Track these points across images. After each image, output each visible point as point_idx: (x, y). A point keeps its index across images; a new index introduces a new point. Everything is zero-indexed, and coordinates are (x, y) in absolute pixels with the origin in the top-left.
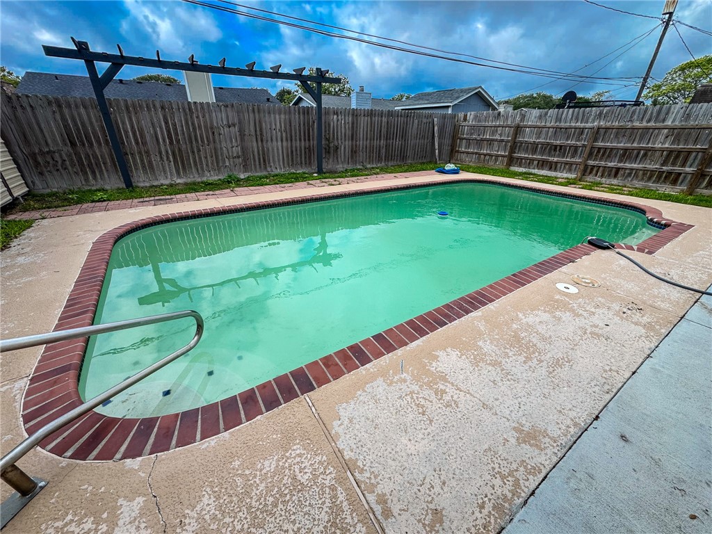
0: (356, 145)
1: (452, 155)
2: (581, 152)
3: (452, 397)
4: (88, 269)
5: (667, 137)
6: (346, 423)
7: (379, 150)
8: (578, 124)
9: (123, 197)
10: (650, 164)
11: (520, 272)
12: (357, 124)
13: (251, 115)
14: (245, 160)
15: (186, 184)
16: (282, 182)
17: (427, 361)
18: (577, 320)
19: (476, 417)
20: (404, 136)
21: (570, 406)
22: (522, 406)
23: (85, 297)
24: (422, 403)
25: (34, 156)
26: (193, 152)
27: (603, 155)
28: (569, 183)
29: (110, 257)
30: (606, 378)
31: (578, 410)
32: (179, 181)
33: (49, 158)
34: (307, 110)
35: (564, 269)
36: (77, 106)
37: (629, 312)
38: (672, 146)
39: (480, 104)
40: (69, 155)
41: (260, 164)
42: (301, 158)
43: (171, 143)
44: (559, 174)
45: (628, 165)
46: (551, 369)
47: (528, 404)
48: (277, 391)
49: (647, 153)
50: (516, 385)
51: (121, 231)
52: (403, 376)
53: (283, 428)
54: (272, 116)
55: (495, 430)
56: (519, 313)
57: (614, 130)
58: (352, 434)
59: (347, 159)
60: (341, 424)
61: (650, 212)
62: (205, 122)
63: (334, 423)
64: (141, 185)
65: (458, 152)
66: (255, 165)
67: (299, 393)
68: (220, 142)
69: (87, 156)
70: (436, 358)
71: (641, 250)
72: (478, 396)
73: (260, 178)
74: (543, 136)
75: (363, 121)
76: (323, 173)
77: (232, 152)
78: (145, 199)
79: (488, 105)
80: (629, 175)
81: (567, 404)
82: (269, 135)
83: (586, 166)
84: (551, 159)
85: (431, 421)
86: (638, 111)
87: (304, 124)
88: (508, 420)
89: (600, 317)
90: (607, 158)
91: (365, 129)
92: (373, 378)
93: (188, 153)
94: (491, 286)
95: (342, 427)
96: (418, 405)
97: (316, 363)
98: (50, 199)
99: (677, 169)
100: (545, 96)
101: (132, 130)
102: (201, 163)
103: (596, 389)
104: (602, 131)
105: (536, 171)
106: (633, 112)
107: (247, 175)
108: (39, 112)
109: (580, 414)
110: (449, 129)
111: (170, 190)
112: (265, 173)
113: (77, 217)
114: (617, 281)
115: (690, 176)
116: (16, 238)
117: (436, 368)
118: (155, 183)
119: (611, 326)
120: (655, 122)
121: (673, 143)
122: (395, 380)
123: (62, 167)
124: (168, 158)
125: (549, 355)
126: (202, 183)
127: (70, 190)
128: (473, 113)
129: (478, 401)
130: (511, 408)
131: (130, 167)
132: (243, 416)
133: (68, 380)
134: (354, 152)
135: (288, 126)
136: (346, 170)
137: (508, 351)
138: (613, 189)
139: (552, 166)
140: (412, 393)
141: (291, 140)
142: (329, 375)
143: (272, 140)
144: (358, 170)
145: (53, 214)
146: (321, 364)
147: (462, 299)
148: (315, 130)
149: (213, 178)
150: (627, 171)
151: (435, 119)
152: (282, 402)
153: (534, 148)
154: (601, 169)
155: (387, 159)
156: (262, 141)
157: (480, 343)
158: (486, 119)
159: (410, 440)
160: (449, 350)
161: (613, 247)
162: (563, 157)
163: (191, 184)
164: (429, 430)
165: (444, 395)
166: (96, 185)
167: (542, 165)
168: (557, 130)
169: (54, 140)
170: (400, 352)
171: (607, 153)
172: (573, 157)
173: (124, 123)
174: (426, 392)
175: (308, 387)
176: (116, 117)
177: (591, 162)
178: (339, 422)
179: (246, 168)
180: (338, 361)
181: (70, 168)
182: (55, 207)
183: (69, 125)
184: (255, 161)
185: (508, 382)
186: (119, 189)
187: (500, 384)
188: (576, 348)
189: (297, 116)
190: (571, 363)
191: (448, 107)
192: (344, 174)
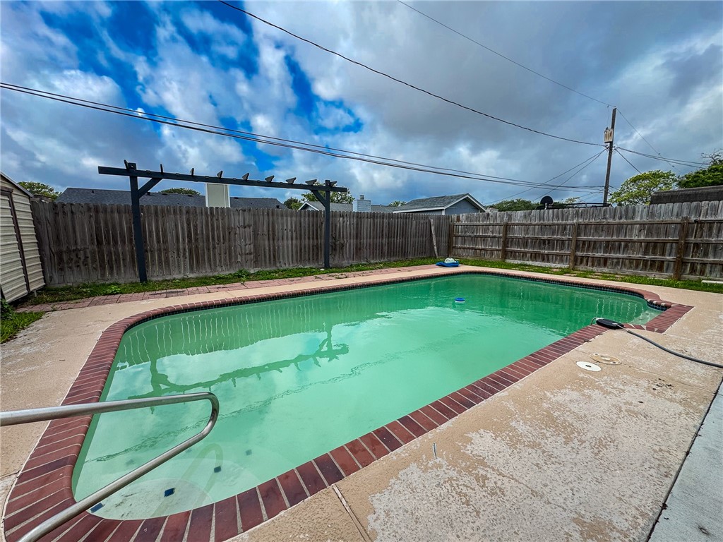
0: (360, 243)
1: (450, 250)
2: (568, 245)
3: (495, 483)
4: (95, 357)
5: (640, 231)
6: (382, 516)
7: (382, 248)
8: (560, 221)
9: (136, 290)
10: (633, 254)
11: (537, 352)
12: (361, 224)
13: (266, 218)
14: (256, 257)
15: (197, 278)
16: (291, 276)
17: (460, 444)
18: (608, 397)
19: (528, 506)
20: (404, 235)
21: (631, 493)
22: (575, 493)
23: (89, 385)
24: (463, 491)
25: (60, 254)
26: (209, 249)
27: (589, 247)
28: (563, 272)
29: (119, 345)
30: (659, 460)
31: (640, 497)
32: (191, 276)
33: (73, 256)
34: (316, 214)
35: (580, 348)
36: (112, 212)
37: (659, 388)
38: (647, 238)
39: (469, 207)
40: (93, 253)
41: (270, 260)
42: (309, 255)
43: (190, 241)
44: (553, 265)
45: (613, 255)
46: (596, 451)
47: (582, 490)
48: (302, 481)
49: (628, 245)
50: (562, 468)
51: (132, 321)
52: (437, 461)
53: (311, 526)
54: (285, 218)
55: (553, 522)
56: (546, 392)
57: (593, 226)
58: (391, 531)
59: (352, 256)
60: (378, 519)
61: (648, 295)
62: (224, 224)
63: (369, 517)
64: (154, 279)
65: (455, 247)
66: (265, 261)
67: (326, 484)
68: (235, 240)
69: (110, 254)
70: (470, 440)
71: (650, 329)
72: (524, 481)
73: (270, 273)
74: (531, 232)
75: (366, 222)
76: (329, 268)
77: (245, 249)
78: (157, 292)
79: (476, 208)
80: (617, 263)
81: (625, 490)
82: (280, 234)
83: (576, 257)
84: (542, 251)
85: (478, 513)
86: (608, 210)
87: (313, 225)
88: (565, 510)
89: (632, 394)
90: (593, 249)
91: (369, 229)
92: (406, 464)
93: (204, 250)
94: (511, 366)
95: (379, 522)
96: (459, 494)
97: (341, 449)
98: (64, 293)
99: (658, 257)
100: (523, 202)
101: (156, 231)
102: (215, 260)
103: (652, 472)
104: (582, 227)
105: (530, 263)
106: (604, 212)
107: (256, 270)
108: (78, 216)
109: (644, 502)
110: (444, 228)
111: (182, 283)
112: (274, 268)
113: (88, 308)
114: (637, 358)
115: (672, 264)
116: (24, 329)
117: (472, 452)
118: (168, 278)
119: (645, 403)
120: (626, 218)
121: (647, 235)
122: (430, 465)
123: (83, 263)
124: (184, 254)
125: (589, 435)
126: (213, 277)
127: (84, 284)
128: (464, 215)
129: (525, 488)
130: (564, 496)
131: (148, 262)
132: (264, 512)
133: (62, 476)
134: (358, 249)
135: (298, 227)
136: (351, 265)
137: (545, 431)
138: (606, 277)
139: (545, 258)
140: (450, 479)
141: (301, 239)
142: (357, 462)
143: (283, 239)
144: (363, 265)
145: (64, 306)
146: (347, 449)
147: (485, 379)
148: (323, 230)
149: (225, 273)
150: (615, 261)
151: (432, 220)
152: (308, 493)
153: (525, 242)
154: (590, 259)
155: (389, 255)
156: (274, 239)
157: (513, 424)
158: (477, 219)
159: (458, 536)
160: (481, 431)
161: (623, 326)
162: (553, 250)
163: (202, 278)
164: (477, 524)
165: (486, 481)
166: (111, 279)
167: (535, 257)
168: (543, 227)
169: (83, 240)
170: (430, 435)
171: (592, 245)
172: (562, 249)
173: (150, 225)
174: (467, 479)
175: (335, 477)
176: (144, 220)
177: (579, 254)
178: (375, 516)
179: (256, 263)
180: (365, 446)
181: (90, 265)
182: (67, 300)
183: (101, 227)
184: (265, 257)
185: (553, 465)
186: (132, 283)
187: (545, 468)
188: (615, 426)
189: (307, 219)
190: (616, 444)
191: (442, 210)
192: (350, 269)
